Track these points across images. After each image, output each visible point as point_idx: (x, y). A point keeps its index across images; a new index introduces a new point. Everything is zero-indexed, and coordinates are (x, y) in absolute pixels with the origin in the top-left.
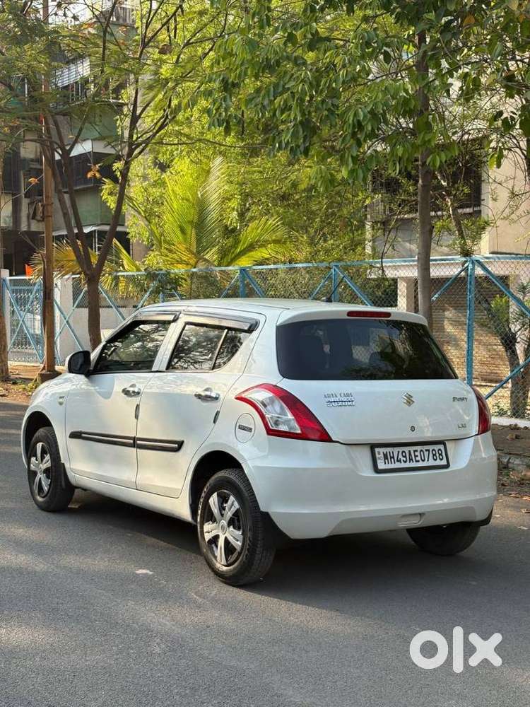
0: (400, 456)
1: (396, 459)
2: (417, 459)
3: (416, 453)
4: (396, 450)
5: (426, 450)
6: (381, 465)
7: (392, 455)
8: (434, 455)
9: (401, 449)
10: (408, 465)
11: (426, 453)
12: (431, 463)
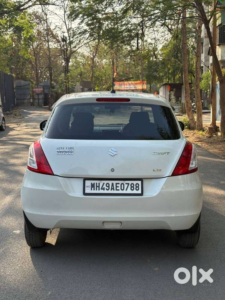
0: (105, 186)
1: (100, 188)
2: (118, 188)
3: (118, 185)
4: (102, 183)
5: (126, 184)
6: (88, 191)
7: (98, 185)
8: (131, 187)
9: (106, 182)
10: (110, 192)
11: (126, 186)
12: (129, 191)
